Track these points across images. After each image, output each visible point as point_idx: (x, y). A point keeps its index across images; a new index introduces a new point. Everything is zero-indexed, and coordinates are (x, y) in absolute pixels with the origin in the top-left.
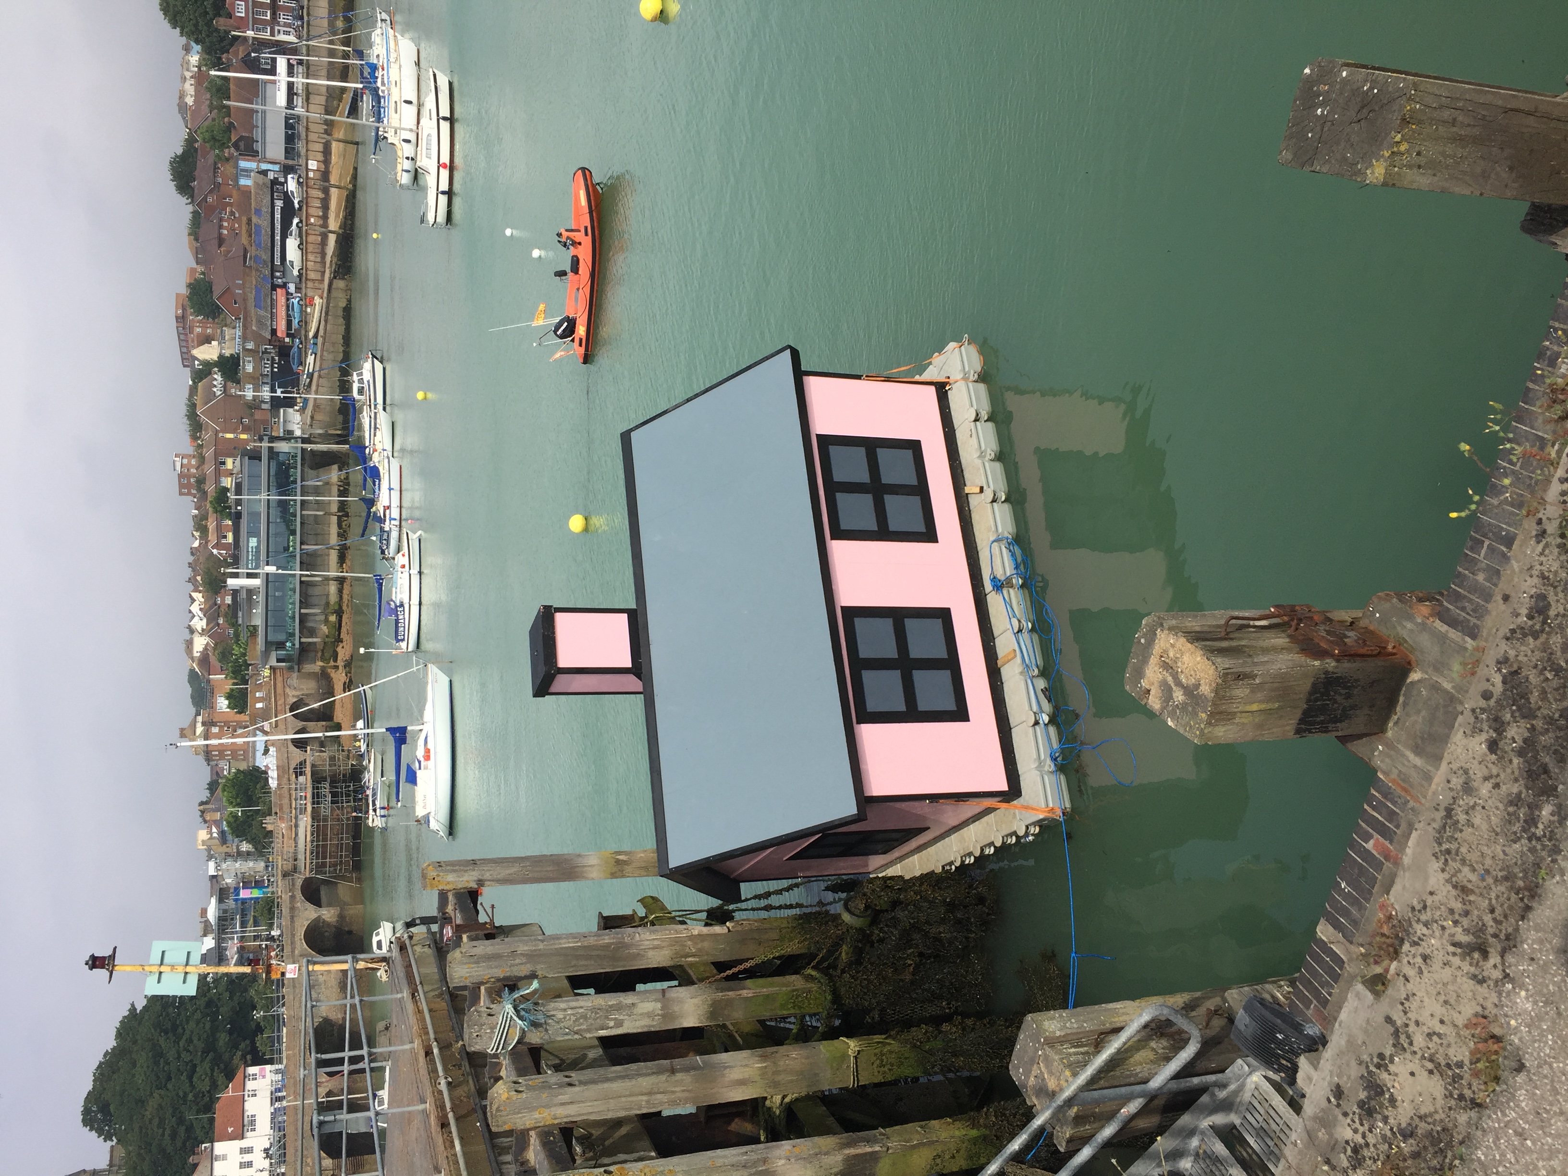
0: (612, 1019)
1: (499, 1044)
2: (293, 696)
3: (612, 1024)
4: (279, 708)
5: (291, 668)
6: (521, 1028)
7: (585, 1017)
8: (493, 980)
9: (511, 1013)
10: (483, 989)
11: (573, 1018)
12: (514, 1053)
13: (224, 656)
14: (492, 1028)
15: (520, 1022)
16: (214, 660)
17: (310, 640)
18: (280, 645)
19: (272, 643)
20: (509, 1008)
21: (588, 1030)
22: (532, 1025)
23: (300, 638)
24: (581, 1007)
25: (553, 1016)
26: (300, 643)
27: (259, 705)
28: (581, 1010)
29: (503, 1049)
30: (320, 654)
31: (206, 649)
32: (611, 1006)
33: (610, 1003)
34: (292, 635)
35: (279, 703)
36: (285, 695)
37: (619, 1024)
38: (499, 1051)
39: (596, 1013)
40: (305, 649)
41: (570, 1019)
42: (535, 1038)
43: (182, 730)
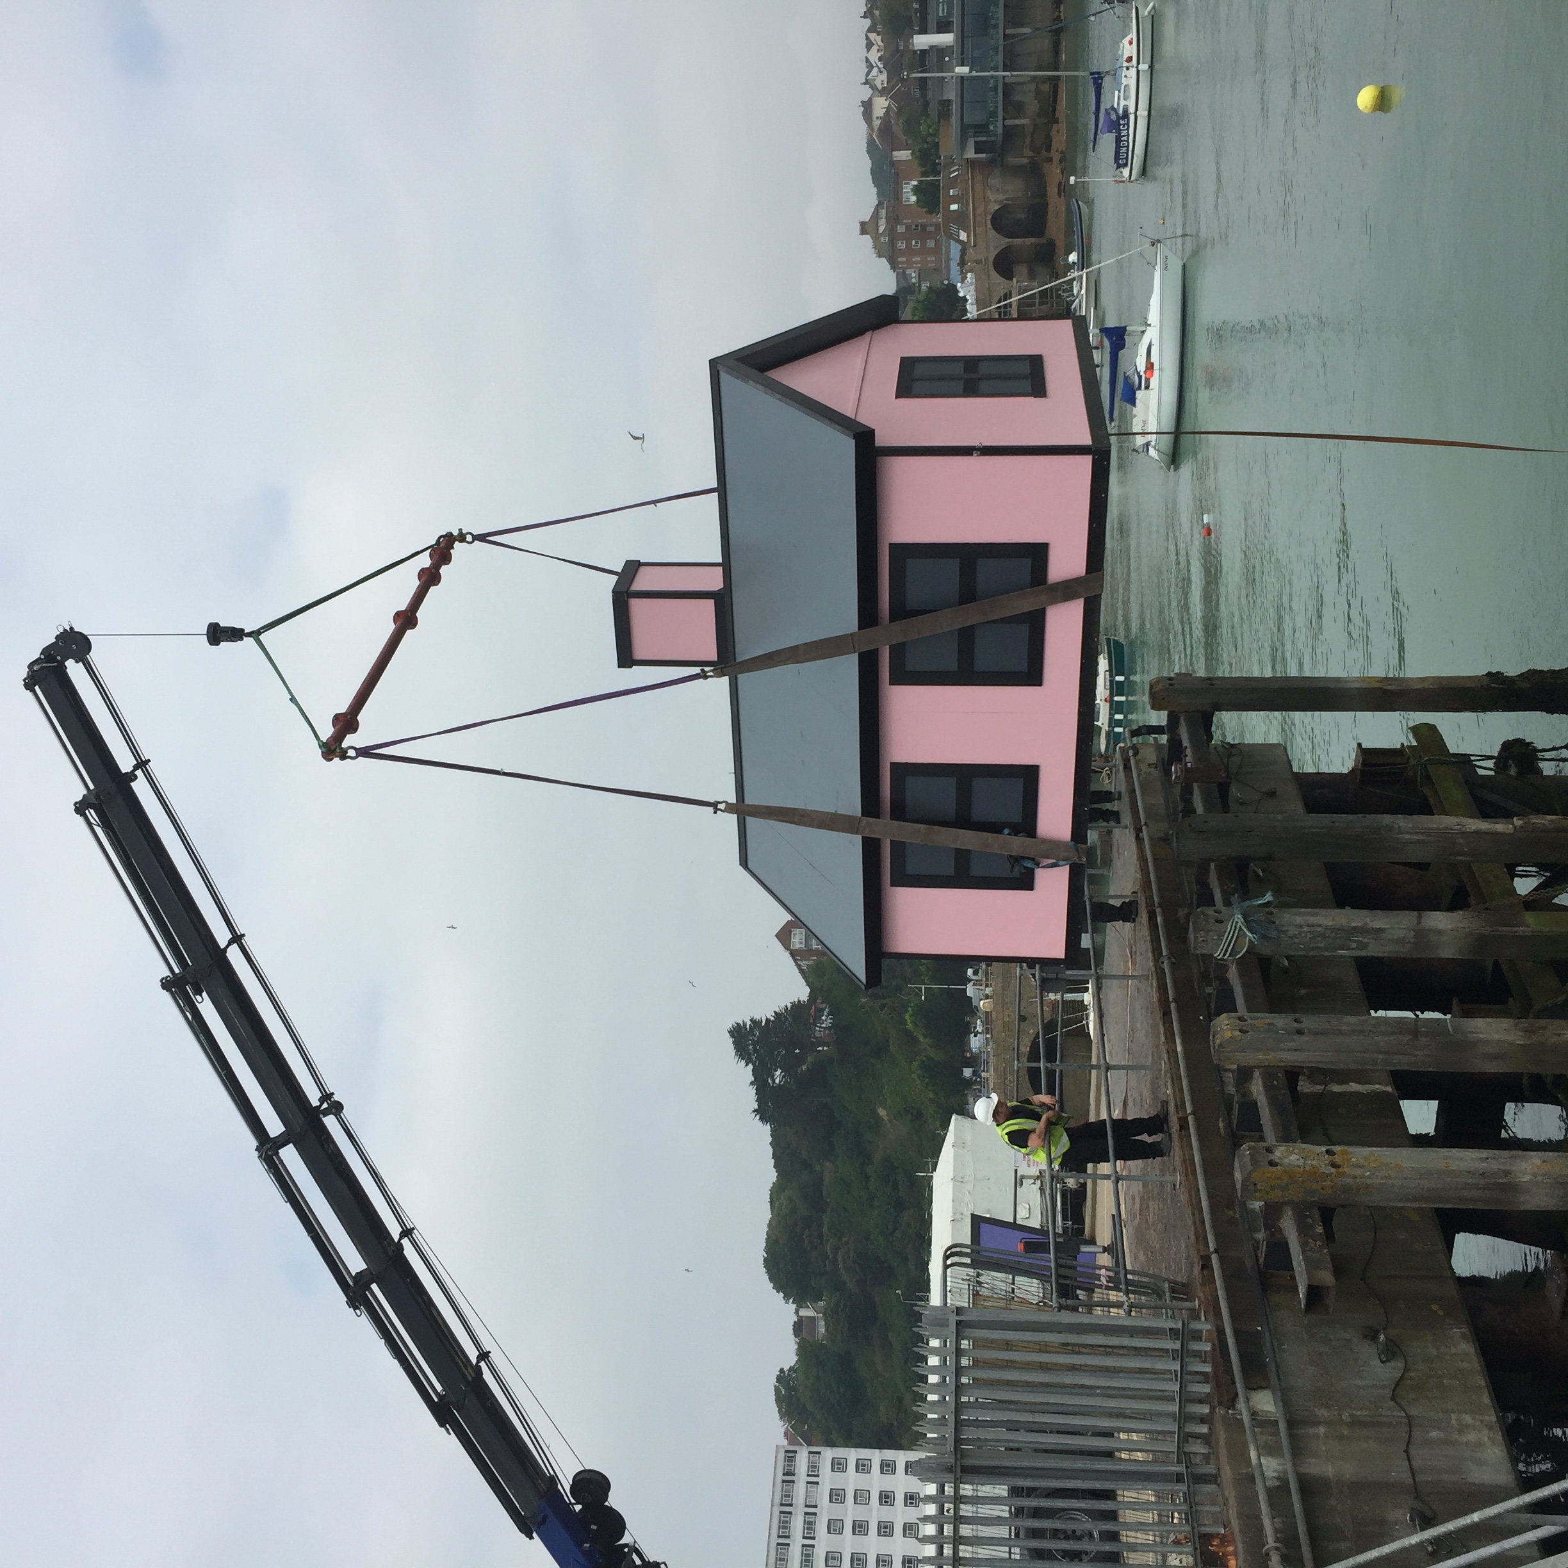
0: (1355, 941)
1: (1226, 951)
2: (995, 201)
3: (1354, 945)
4: (978, 218)
5: (991, 163)
6: (1250, 940)
7: (1323, 936)
8: (1223, 858)
9: (1240, 924)
10: (1212, 865)
11: (1309, 936)
12: (1241, 963)
13: (911, 127)
14: (1221, 935)
15: (1250, 935)
16: (898, 129)
17: (1017, 122)
18: (980, 128)
19: (969, 126)
20: (1239, 917)
21: (1326, 949)
22: (1263, 938)
23: (1004, 119)
24: (1320, 926)
25: (1287, 931)
26: (1004, 126)
27: (954, 207)
28: (1319, 929)
29: (1229, 956)
30: (1028, 140)
31: (887, 113)
32: (1355, 928)
33: (1354, 924)
34: (994, 114)
35: (979, 211)
36: (986, 200)
37: (1362, 946)
38: (1226, 957)
39: (1337, 934)
40: (1010, 133)
41: (1306, 936)
42: (1266, 950)
43: (863, 224)
